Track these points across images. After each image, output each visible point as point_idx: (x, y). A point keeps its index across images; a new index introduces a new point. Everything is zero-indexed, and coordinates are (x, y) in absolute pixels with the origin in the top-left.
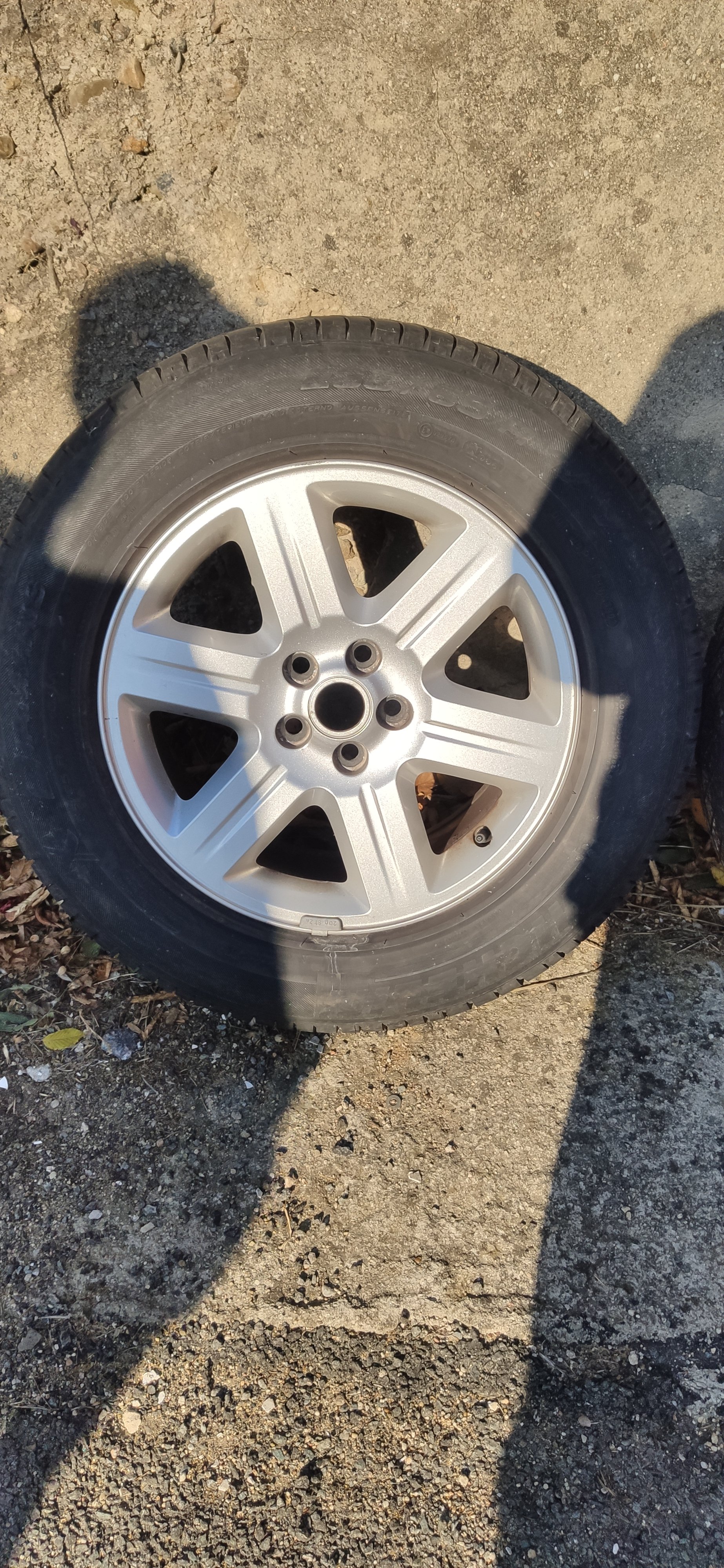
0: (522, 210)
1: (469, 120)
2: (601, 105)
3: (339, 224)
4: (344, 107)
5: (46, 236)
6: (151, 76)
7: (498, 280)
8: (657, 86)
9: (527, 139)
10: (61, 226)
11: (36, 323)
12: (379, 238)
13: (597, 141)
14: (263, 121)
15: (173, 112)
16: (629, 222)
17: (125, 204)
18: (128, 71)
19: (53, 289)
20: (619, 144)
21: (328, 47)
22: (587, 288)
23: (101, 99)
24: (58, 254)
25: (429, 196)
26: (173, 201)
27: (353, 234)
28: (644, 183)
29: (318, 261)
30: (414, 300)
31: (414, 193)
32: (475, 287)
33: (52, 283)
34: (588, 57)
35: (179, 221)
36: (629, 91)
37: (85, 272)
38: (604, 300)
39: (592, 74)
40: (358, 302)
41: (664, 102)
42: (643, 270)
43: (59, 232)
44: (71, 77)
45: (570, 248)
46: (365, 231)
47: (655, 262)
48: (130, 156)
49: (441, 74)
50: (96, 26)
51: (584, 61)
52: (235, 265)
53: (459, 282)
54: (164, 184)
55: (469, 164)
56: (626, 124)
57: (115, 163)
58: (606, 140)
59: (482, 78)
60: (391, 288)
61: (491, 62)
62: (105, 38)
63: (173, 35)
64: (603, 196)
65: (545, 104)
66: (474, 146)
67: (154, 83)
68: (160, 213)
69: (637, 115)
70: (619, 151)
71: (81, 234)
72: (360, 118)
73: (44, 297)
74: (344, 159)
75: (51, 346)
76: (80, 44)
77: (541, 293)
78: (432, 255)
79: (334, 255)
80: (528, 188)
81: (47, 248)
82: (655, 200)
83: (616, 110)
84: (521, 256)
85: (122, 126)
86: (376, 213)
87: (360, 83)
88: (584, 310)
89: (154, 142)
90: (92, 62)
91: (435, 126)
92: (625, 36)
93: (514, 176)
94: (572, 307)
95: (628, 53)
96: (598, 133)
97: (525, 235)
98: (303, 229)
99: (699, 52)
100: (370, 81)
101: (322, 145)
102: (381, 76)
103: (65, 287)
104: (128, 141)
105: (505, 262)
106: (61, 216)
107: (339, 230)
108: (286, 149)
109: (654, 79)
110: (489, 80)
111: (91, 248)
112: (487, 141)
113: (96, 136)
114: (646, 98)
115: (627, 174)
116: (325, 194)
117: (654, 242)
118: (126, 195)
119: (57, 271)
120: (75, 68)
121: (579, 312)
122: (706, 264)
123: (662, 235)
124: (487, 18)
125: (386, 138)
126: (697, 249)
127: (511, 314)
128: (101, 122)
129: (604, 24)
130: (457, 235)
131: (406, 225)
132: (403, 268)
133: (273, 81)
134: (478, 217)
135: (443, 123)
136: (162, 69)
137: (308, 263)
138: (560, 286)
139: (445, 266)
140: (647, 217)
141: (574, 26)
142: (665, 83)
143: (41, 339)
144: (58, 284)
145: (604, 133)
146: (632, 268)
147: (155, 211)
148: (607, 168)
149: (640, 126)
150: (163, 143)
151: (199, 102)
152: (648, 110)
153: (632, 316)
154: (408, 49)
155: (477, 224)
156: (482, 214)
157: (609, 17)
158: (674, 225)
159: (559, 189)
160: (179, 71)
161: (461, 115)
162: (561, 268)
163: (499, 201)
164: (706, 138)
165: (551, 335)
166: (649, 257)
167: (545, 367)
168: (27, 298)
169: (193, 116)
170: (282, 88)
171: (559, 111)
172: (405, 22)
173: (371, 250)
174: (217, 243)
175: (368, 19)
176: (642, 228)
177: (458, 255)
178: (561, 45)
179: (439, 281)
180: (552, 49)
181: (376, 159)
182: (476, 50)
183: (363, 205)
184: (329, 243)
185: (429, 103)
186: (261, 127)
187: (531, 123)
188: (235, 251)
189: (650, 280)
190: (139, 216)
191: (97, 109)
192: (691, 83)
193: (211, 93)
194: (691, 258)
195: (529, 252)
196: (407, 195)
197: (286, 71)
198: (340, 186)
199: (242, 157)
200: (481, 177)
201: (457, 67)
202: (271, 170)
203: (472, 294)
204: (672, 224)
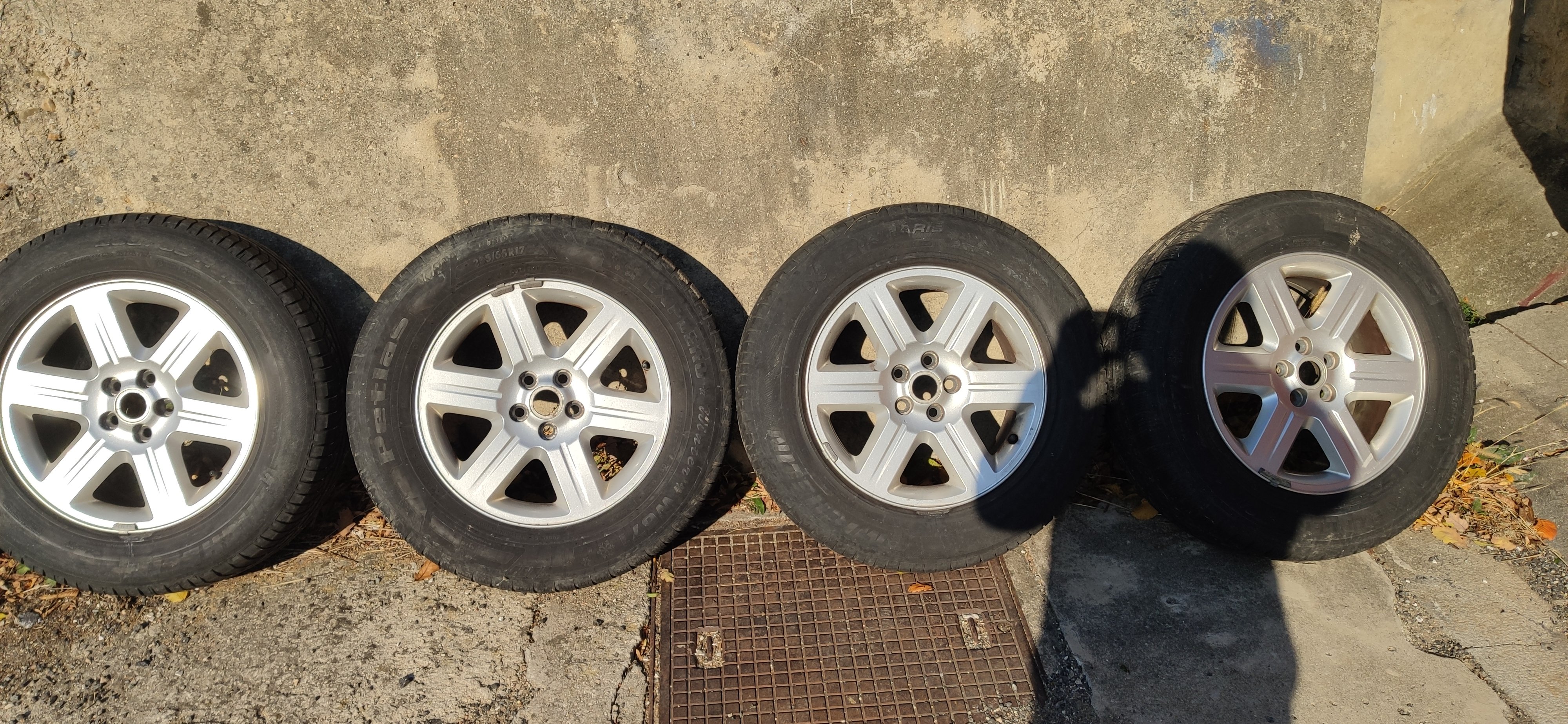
0: (250, 159)
1: (214, 120)
2: (277, 111)
3: (158, 170)
4: (151, 117)
5: (13, 181)
6: (58, 106)
7: (245, 192)
8: (302, 101)
9: (245, 127)
10: (20, 176)
11: (9, 225)
12: (180, 175)
13: (280, 126)
14: (111, 124)
15: (71, 121)
16: (305, 163)
17: (54, 164)
18: (45, 104)
19: (17, 207)
20: (291, 128)
21: (139, 91)
22: (292, 194)
23: (34, 117)
24: (20, 190)
25: (202, 155)
26: (77, 162)
27: (166, 174)
28: (308, 145)
29: (150, 187)
30: (204, 204)
31: (194, 154)
32: (234, 196)
33: (16, 204)
34: (266, 91)
35: (80, 171)
36: (290, 104)
37: (33, 198)
38: (302, 200)
39: (269, 97)
40: (175, 206)
41: (308, 108)
42: (318, 185)
43: (20, 179)
44: (17, 108)
45: (278, 176)
46: (172, 173)
47: (324, 181)
48: (52, 142)
49: (196, 100)
50: (28, 85)
51: (265, 92)
52: (112, 191)
53: (225, 194)
54: (72, 154)
55: (219, 139)
56: (292, 119)
57: (45, 145)
58: (283, 126)
59: (216, 101)
60: (191, 199)
61: (219, 94)
62: (32, 90)
63: (66, 88)
64: (289, 151)
65: (250, 111)
66: (219, 131)
67: (60, 109)
68: (70, 168)
69: (297, 114)
70: (292, 131)
71: (31, 179)
72: (160, 121)
73: (13, 211)
74: (156, 140)
75: (19, 236)
76: (20, 93)
77: (269, 198)
78: (209, 182)
79: (158, 184)
80: (250, 149)
81: (13, 187)
82: (315, 152)
83: (286, 112)
84: (254, 180)
85: (46, 129)
86: (176, 164)
87: (157, 105)
88: (293, 205)
89: (64, 135)
90: (26, 101)
91: (198, 123)
92: (282, 81)
93: (242, 144)
94: (286, 204)
95: (285, 89)
96: (279, 123)
97: (254, 171)
98: (140, 172)
99: (319, 86)
100: (162, 105)
101: (144, 135)
102: (167, 102)
103: (24, 206)
104: (50, 135)
105: (247, 184)
106: (20, 171)
107: (158, 172)
108: (125, 137)
109: (300, 99)
110: (220, 102)
111: (35, 187)
112: (225, 129)
113: (33, 133)
114: (299, 107)
115: (299, 141)
116: (149, 156)
117: (320, 171)
118: (53, 160)
119: (19, 198)
120: (19, 104)
121: (291, 206)
122: (350, 180)
123: (323, 168)
124: (213, 76)
125: (175, 129)
126: (343, 173)
127: (256, 209)
128: (35, 127)
129: (270, 77)
130: (219, 173)
131: (192, 168)
132: (195, 189)
133: (113, 107)
134: (229, 163)
135: (202, 122)
136: (62, 102)
137: (145, 189)
138: (277, 194)
139: (216, 187)
140: (314, 160)
141: (256, 78)
142: (306, 100)
143: (13, 233)
144: (19, 204)
145: (282, 123)
146: (312, 184)
147: (68, 167)
148: (288, 138)
149: (299, 119)
150: (69, 135)
151: (83, 117)
152: (301, 112)
153: (319, 206)
154: (178, 91)
155: (229, 167)
156: (230, 162)
157: (272, 74)
158: (328, 163)
159: (266, 149)
160: (72, 103)
161: (210, 118)
162: (276, 186)
163: (238, 156)
164: (333, 123)
165: (279, 218)
166: (319, 178)
167: (280, 234)
168: (4, 212)
169: (81, 123)
170: (119, 109)
171: (258, 114)
172: (174, 79)
173: (177, 181)
174: (101, 181)
175: (156, 79)
176: (313, 165)
177: (222, 182)
178: (252, 86)
179: (215, 195)
180: (247, 88)
181: (172, 139)
182: (211, 90)
183: (169, 160)
184: (155, 179)
185: (193, 114)
186: (111, 127)
187: (245, 120)
188: (111, 185)
189: (323, 189)
190: (60, 170)
191: (32, 122)
192: (318, 99)
193: (89, 113)
194: (341, 178)
195: (258, 179)
196: (190, 154)
197: (120, 102)
198: (156, 152)
199: (104, 141)
200: (226, 145)
201: (204, 97)
202: (120, 146)
203: (233, 200)
204: (327, 163)
